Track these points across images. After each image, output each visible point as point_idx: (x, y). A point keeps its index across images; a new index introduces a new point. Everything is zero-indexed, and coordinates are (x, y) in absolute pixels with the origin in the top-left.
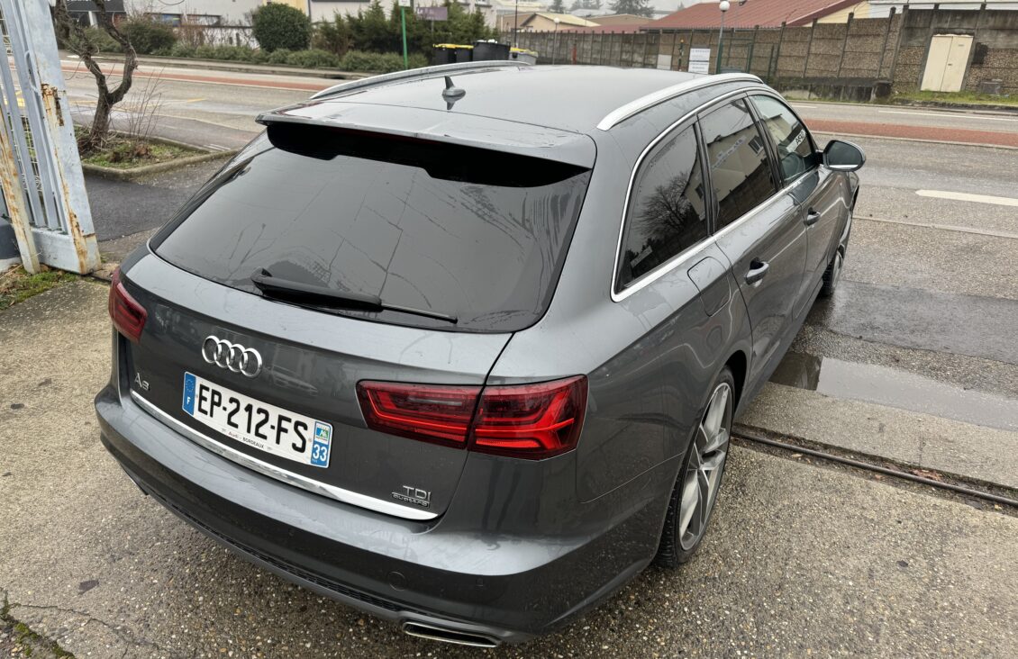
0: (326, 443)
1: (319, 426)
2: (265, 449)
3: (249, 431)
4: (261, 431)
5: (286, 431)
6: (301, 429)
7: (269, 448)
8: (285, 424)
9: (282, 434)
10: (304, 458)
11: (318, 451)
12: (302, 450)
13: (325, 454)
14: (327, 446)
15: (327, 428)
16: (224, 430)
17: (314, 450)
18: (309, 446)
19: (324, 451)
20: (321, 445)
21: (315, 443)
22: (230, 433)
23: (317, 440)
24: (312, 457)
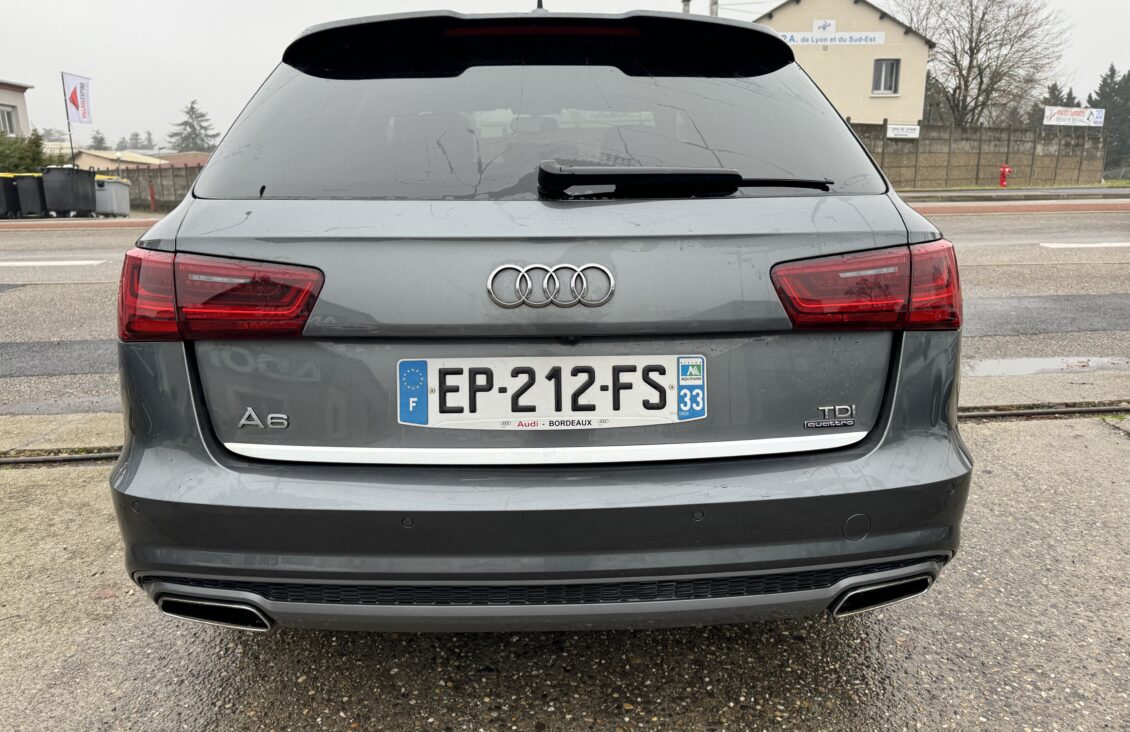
0: (700, 382)
1: (684, 362)
2: (595, 425)
3: (558, 408)
4: (583, 400)
5: (629, 386)
6: (654, 376)
7: (604, 421)
8: (624, 378)
9: (623, 393)
10: (668, 416)
11: (687, 399)
12: (661, 405)
13: (699, 399)
14: (701, 387)
15: (699, 361)
16: (505, 423)
17: (681, 400)
18: (672, 397)
19: (698, 394)
20: (691, 388)
21: (681, 388)
22: (520, 424)
23: (682, 383)
24: (679, 409)
